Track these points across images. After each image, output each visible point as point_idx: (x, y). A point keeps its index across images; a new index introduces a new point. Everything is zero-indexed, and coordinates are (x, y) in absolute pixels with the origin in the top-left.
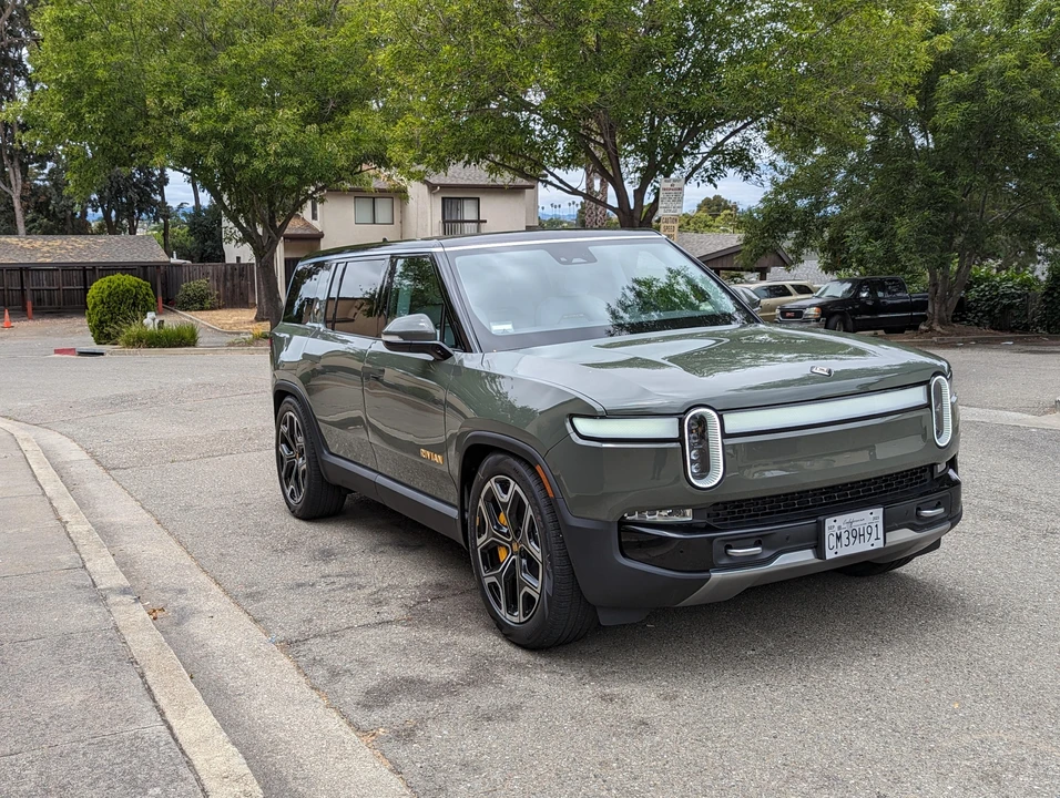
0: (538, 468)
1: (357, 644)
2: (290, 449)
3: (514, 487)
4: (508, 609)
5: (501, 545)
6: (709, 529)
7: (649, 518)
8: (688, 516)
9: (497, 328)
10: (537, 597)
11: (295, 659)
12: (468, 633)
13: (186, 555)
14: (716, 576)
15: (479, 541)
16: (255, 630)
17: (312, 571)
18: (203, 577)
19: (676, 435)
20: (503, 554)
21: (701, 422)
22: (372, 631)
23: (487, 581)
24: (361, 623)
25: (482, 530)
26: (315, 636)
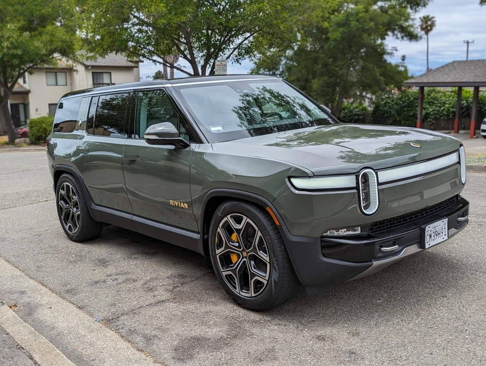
0: (268, 209)
1: (151, 317)
2: (66, 203)
3: (245, 219)
4: (242, 289)
5: (234, 253)
6: (369, 237)
7: (336, 234)
8: (358, 231)
9: (214, 129)
10: (265, 282)
11: (117, 331)
12: (214, 304)
13: (15, 269)
14: (376, 263)
15: (218, 251)
16: (82, 314)
17: (99, 273)
18: (32, 282)
19: (354, 185)
20: (234, 258)
21: (365, 176)
22: (156, 308)
23: (224, 274)
24: (147, 303)
25: (220, 245)
26: (122, 314)
